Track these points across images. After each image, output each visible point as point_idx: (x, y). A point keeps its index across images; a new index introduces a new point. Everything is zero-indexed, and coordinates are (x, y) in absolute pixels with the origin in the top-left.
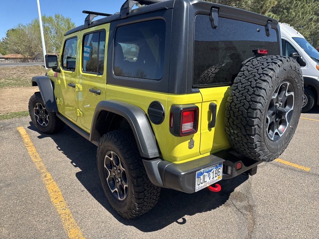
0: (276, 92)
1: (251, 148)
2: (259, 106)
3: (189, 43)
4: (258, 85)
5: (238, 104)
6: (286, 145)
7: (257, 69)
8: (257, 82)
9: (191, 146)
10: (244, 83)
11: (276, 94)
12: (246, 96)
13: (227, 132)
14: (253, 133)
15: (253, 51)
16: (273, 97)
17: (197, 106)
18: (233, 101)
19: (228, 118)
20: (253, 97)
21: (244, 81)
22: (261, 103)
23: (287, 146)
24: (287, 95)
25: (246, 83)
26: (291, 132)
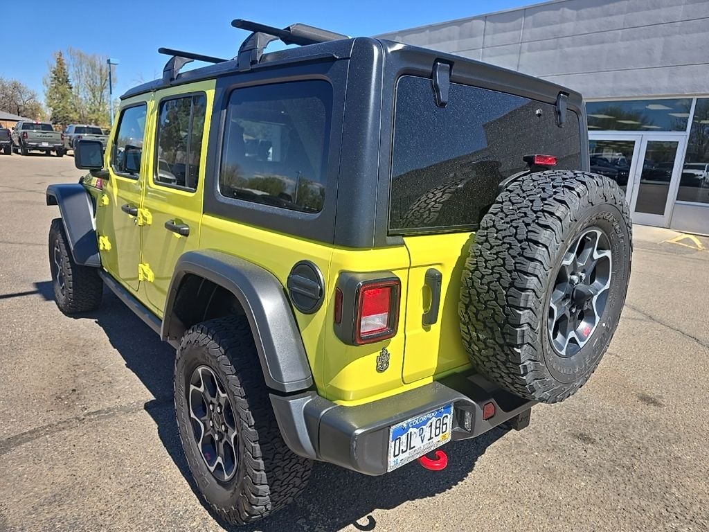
0: (571, 250)
1: (513, 374)
2: (532, 282)
3: (382, 137)
4: (531, 236)
5: (487, 275)
6: (592, 367)
7: (531, 199)
8: (530, 228)
9: (382, 365)
10: (502, 230)
11: (573, 256)
12: (505, 258)
13: (465, 336)
14: (519, 342)
15: (526, 159)
16: (565, 263)
17: (398, 278)
18: (477, 267)
19: (465, 304)
20: (518, 261)
21: (500, 224)
22: (537, 276)
23: (595, 368)
24: (596, 256)
25: (505, 230)
26: (605, 336)
